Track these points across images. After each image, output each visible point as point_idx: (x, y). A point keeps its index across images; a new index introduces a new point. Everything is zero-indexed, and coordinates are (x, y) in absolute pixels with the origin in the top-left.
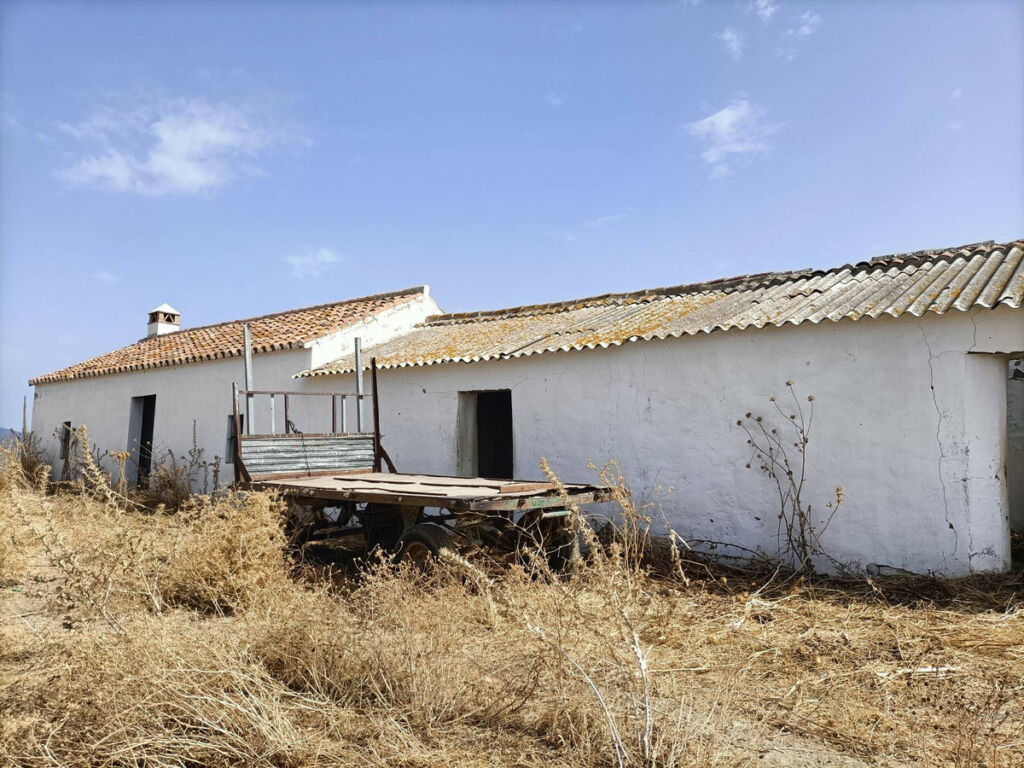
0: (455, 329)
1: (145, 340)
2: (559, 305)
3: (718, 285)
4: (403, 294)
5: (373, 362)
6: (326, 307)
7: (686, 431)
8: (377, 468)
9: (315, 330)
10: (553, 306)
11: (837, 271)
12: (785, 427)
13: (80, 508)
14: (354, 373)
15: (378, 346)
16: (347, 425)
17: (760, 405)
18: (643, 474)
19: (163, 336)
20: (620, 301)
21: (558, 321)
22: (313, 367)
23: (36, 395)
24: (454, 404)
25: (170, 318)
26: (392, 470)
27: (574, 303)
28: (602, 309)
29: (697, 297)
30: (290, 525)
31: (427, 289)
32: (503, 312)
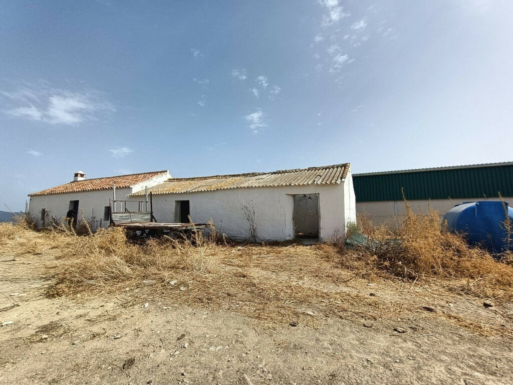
0: (176, 183)
1: (73, 182)
2: (205, 178)
3: (244, 175)
4: (161, 172)
5: (151, 192)
6: (137, 174)
7: (231, 211)
8: (151, 221)
9: (133, 182)
10: (204, 178)
11: (268, 173)
12: (251, 210)
13: (53, 235)
14: (145, 195)
15: (153, 187)
16: (143, 210)
17: (247, 205)
18: (221, 221)
19: (80, 181)
20: (220, 178)
21: (203, 182)
22: (133, 193)
23: (31, 200)
24: (174, 204)
25: (82, 175)
26: (156, 221)
27: (209, 177)
28: (215, 180)
29: (239, 178)
30: (127, 235)
31: (168, 171)
32: (190, 179)
